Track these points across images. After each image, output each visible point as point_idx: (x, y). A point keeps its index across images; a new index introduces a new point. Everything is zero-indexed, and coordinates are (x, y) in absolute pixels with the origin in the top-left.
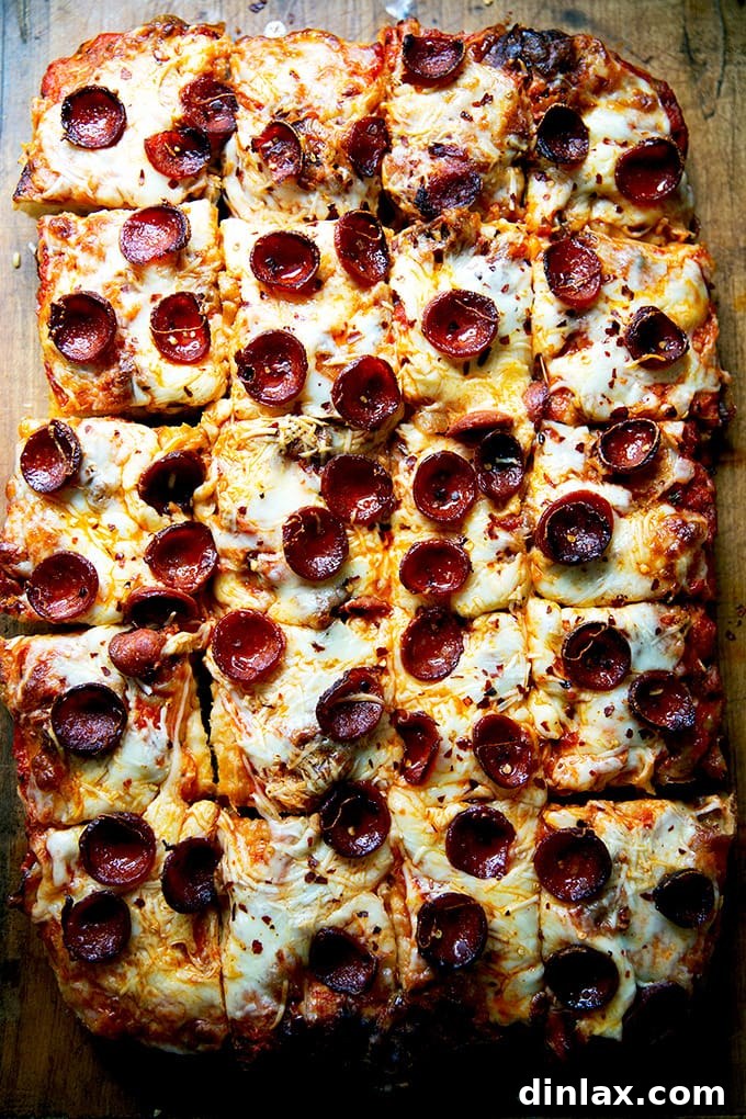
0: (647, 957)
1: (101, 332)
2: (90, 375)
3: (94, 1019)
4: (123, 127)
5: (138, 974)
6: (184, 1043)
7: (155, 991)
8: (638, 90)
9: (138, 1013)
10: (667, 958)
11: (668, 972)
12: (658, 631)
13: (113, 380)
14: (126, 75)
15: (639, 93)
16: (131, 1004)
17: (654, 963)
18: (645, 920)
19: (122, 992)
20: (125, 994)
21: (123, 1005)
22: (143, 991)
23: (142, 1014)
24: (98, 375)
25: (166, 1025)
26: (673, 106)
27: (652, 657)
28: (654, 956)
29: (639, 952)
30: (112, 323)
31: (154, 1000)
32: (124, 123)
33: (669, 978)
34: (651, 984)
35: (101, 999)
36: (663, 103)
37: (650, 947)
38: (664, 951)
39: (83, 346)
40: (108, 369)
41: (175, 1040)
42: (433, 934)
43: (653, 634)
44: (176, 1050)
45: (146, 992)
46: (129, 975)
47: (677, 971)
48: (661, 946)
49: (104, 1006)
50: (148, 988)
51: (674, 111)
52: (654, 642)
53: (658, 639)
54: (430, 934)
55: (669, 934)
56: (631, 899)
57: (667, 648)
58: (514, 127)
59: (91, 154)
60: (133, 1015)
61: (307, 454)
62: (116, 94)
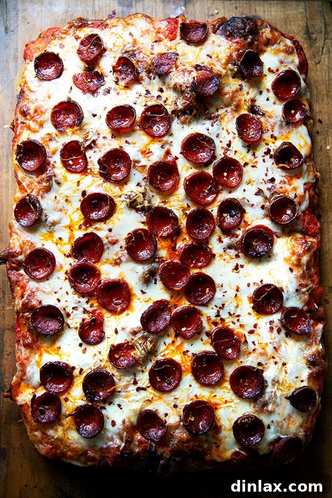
0: (285, 425)
1: (39, 158)
2: (34, 177)
3: (43, 448)
4: (62, 70)
5: (63, 430)
6: (82, 461)
7: (70, 437)
8: (286, 44)
9: (62, 447)
10: (294, 425)
11: (294, 431)
12: (297, 290)
13: (44, 179)
14: (62, 46)
15: (286, 45)
16: (59, 443)
17: (288, 427)
18: (285, 407)
19: (56, 437)
20: (57, 438)
21: (56, 443)
22: (65, 437)
23: (64, 447)
24: (37, 177)
25: (75, 453)
26: (301, 52)
27: (293, 302)
28: (289, 424)
29: (282, 422)
30: (44, 154)
31: (70, 441)
32: (63, 67)
33: (294, 434)
34: (286, 436)
35: (46, 440)
36: (297, 51)
37: (286, 420)
38: (293, 422)
39: (31, 164)
40: (42, 175)
41: (78, 460)
42: (190, 419)
43: (295, 291)
44: (78, 464)
45: (66, 438)
46: (59, 429)
47: (298, 431)
48: (291, 419)
49: (47, 443)
50: (67, 436)
51: (301, 54)
52: (294, 295)
53: (296, 294)
54: (189, 419)
55: (295, 414)
56: (279, 398)
57: (300, 298)
58: (231, 61)
59: (49, 82)
60: (60, 448)
61: (139, 206)
62: (58, 55)
